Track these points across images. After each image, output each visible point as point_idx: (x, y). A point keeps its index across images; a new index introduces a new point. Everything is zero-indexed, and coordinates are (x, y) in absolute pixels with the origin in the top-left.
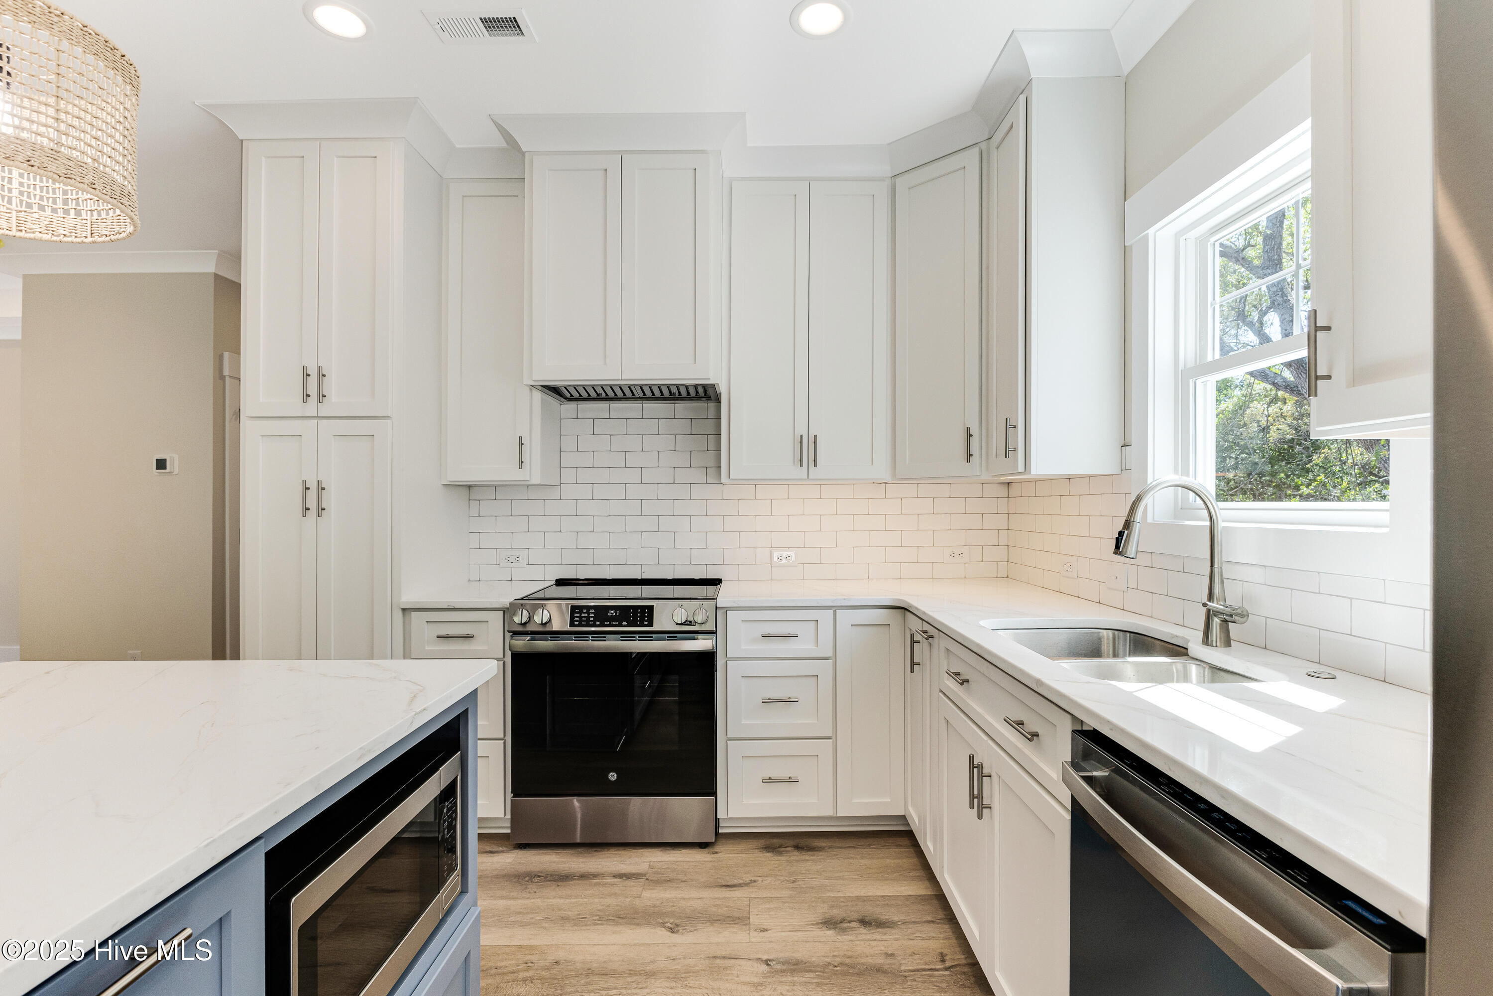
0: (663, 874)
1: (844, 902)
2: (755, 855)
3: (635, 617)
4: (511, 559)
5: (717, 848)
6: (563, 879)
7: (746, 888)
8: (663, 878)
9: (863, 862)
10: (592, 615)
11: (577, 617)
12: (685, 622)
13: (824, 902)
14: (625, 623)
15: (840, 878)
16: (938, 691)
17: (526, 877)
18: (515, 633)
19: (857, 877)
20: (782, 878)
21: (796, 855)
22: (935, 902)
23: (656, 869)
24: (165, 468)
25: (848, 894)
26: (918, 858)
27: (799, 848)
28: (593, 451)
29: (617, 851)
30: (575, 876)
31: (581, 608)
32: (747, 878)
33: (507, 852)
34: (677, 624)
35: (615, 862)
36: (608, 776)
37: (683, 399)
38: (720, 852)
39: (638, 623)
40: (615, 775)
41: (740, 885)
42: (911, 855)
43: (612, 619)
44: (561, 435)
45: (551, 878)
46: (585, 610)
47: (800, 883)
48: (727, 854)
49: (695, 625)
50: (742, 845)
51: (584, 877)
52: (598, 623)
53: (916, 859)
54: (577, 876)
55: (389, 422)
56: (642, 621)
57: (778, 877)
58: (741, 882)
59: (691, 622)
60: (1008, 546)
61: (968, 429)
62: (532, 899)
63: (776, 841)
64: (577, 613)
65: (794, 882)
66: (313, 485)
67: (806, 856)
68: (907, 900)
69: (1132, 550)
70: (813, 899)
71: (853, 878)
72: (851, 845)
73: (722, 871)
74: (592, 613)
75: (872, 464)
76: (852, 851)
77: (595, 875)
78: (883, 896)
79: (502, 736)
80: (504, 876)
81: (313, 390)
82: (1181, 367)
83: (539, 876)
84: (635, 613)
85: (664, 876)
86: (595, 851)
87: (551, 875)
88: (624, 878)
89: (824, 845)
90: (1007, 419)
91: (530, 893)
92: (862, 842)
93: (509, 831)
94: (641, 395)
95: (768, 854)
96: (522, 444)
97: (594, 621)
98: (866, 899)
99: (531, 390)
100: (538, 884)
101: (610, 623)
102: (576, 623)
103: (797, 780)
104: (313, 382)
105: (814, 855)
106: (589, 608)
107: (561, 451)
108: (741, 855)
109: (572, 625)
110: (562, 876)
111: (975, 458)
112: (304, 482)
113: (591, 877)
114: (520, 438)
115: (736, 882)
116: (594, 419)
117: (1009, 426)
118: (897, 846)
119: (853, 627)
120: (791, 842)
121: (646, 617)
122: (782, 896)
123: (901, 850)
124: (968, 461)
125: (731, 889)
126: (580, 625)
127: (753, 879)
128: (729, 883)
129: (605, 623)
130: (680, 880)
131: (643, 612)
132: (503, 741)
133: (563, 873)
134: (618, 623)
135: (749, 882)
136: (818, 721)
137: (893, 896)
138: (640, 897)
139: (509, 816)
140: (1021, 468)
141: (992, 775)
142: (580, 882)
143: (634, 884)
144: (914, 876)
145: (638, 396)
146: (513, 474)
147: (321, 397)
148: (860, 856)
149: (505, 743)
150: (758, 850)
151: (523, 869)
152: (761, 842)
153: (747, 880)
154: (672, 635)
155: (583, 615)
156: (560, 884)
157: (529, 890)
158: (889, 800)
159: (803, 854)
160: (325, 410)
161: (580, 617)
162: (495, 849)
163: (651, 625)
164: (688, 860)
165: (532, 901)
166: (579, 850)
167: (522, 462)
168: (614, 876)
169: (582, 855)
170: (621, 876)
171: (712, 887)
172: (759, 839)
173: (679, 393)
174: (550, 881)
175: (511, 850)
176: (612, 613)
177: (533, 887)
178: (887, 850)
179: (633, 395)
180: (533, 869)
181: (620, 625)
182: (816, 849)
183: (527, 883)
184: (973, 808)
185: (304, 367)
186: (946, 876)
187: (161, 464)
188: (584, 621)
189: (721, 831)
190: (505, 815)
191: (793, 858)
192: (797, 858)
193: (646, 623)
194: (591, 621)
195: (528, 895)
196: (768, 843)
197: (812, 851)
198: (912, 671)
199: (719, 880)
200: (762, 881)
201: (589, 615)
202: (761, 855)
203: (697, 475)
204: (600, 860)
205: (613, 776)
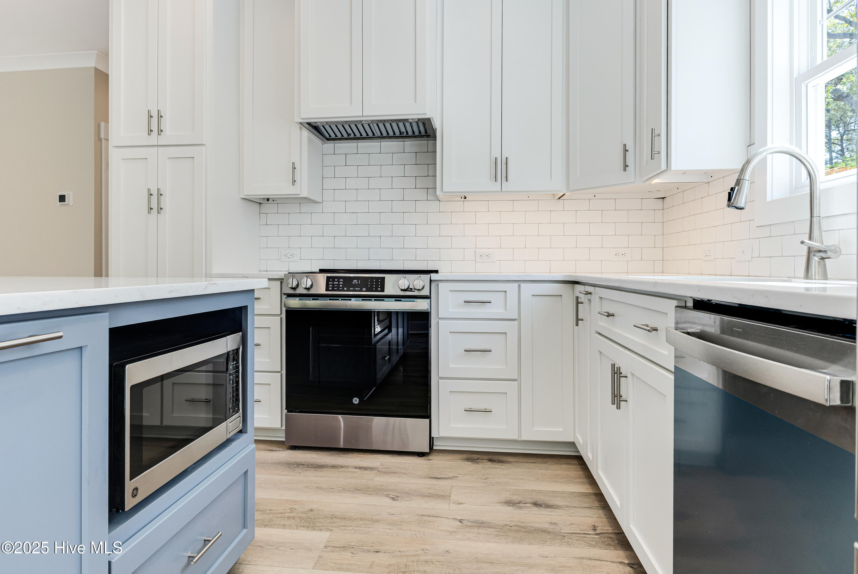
0: (390, 469)
1: (522, 492)
2: (458, 462)
3: (372, 285)
4: (289, 256)
5: (430, 457)
6: (320, 467)
7: (449, 480)
8: (390, 471)
9: (539, 471)
10: (341, 283)
11: (331, 284)
12: (407, 289)
13: (507, 492)
14: (364, 289)
15: (521, 479)
16: (595, 332)
17: (294, 465)
18: (289, 295)
19: (534, 479)
20: (477, 477)
21: (490, 464)
22: (593, 497)
23: (385, 466)
24: (64, 201)
25: (525, 488)
26: (582, 471)
27: (492, 460)
28: (346, 178)
29: (358, 454)
30: (328, 466)
31: (333, 278)
32: (451, 475)
33: (282, 451)
34: (402, 290)
35: (357, 461)
36: (352, 400)
37: (410, 137)
38: (432, 460)
39: (374, 289)
40: (358, 400)
41: (446, 478)
42: (578, 470)
43: (355, 286)
44: (323, 166)
45: (311, 466)
46: (336, 280)
47: (491, 480)
48: (436, 460)
49: (415, 291)
50: (450, 457)
51: (333, 467)
52: (345, 289)
53: (581, 472)
54: (330, 466)
55: (204, 147)
56: (377, 288)
57: (474, 476)
58: (446, 476)
59: (411, 289)
60: (663, 248)
61: (625, 145)
62: (297, 476)
63: (475, 456)
64: (331, 281)
65: (486, 479)
66: (155, 192)
67: (496, 465)
68: (571, 494)
69: (742, 201)
70: (499, 489)
71: (531, 480)
72: (532, 461)
73: (433, 470)
74: (341, 282)
75: (551, 180)
76: (532, 465)
77: (342, 466)
78: (552, 491)
79: (280, 370)
80: (279, 463)
81: (154, 127)
82: (795, 75)
83: (303, 465)
84: (372, 282)
85: (391, 470)
86: (343, 454)
87: (311, 465)
88: (363, 469)
89: (511, 460)
90: (652, 129)
91: (296, 473)
92: (540, 460)
93: (284, 440)
94: (379, 134)
95: (468, 463)
96: (295, 168)
97: (343, 287)
98: (540, 492)
99: (301, 128)
100: (303, 469)
101: (354, 289)
102: (330, 289)
103: (491, 411)
104: (154, 121)
105: (502, 465)
106: (339, 278)
107: (323, 178)
108: (448, 462)
109: (327, 289)
110: (319, 466)
111: (630, 169)
112: (149, 190)
113: (340, 467)
114: (293, 163)
115: (442, 476)
116: (346, 154)
117: (654, 135)
118: (567, 464)
119: (534, 297)
120: (486, 457)
121: (379, 285)
122: (476, 486)
123: (571, 466)
124: (625, 170)
125: (438, 480)
126: (333, 290)
127: (456, 475)
128: (438, 477)
129: (351, 289)
130: (402, 473)
131: (377, 282)
132: (280, 374)
133: (320, 464)
134: (359, 289)
135: (453, 477)
136: (506, 367)
137: (560, 491)
138: (372, 480)
139: (284, 428)
140: (664, 167)
141: (628, 376)
142: (332, 469)
143: (369, 473)
144: (579, 482)
145: (376, 135)
146: (288, 190)
147: (160, 131)
148: (538, 468)
149: (281, 375)
150: (461, 460)
151: (293, 460)
152: (465, 456)
153: (451, 476)
154: (398, 298)
155: (335, 283)
156: (317, 469)
157: (296, 471)
158: (562, 430)
159: (495, 464)
160: (162, 141)
161: (333, 285)
162: (275, 448)
163: (383, 290)
164: (409, 462)
165: (297, 477)
166: (332, 452)
167: (295, 181)
168: (355, 468)
169: (334, 455)
170: (360, 468)
171: (425, 478)
172: (462, 454)
173: (407, 132)
174: (310, 467)
175: (285, 450)
176: (355, 282)
177: (298, 470)
178: (560, 466)
179: (374, 135)
180: (299, 461)
181: (361, 291)
182: (505, 462)
183: (295, 468)
184: (615, 404)
185: (148, 110)
186: (600, 473)
187: (62, 198)
188: (336, 287)
189: (434, 448)
190: (282, 426)
191: (486, 466)
192: (490, 466)
193: (379, 289)
194: (341, 287)
195: (295, 474)
196: (468, 457)
197: (501, 463)
198: (577, 325)
199: (430, 475)
200: (462, 477)
201: (339, 283)
202: (463, 463)
203: (421, 194)
204: (347, 459)
205: (356, 401)
